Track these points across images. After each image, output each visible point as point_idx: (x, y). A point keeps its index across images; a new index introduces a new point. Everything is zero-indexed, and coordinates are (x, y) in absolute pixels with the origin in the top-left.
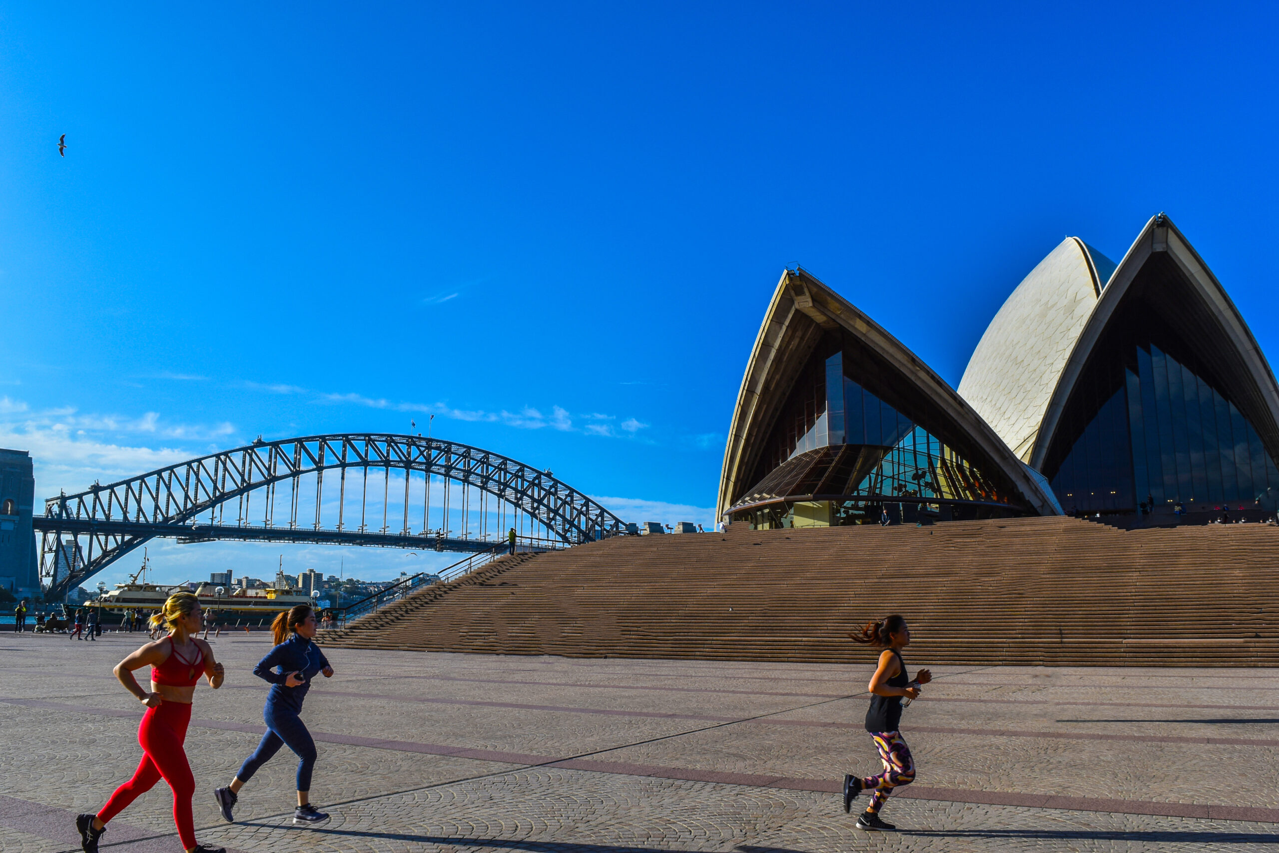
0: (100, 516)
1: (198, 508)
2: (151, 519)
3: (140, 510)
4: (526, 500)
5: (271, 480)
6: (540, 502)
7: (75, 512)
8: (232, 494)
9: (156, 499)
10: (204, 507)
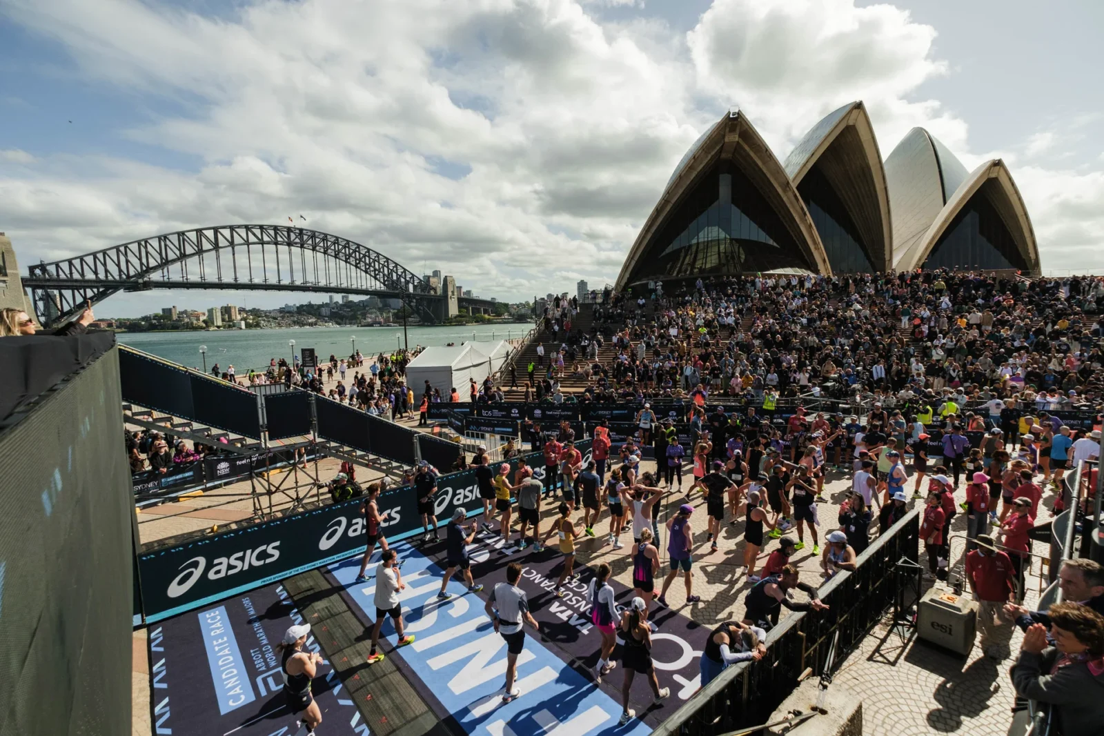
0: (76, 276)
1: (149, 270)
2: (117, 278)
3: (107, 271)
4: (362, 264)
5: (200, 252)
6: (370, 265)
7: (55, 274)
8: (174, 261)
9: (118, 265)
10: (155, 268)
